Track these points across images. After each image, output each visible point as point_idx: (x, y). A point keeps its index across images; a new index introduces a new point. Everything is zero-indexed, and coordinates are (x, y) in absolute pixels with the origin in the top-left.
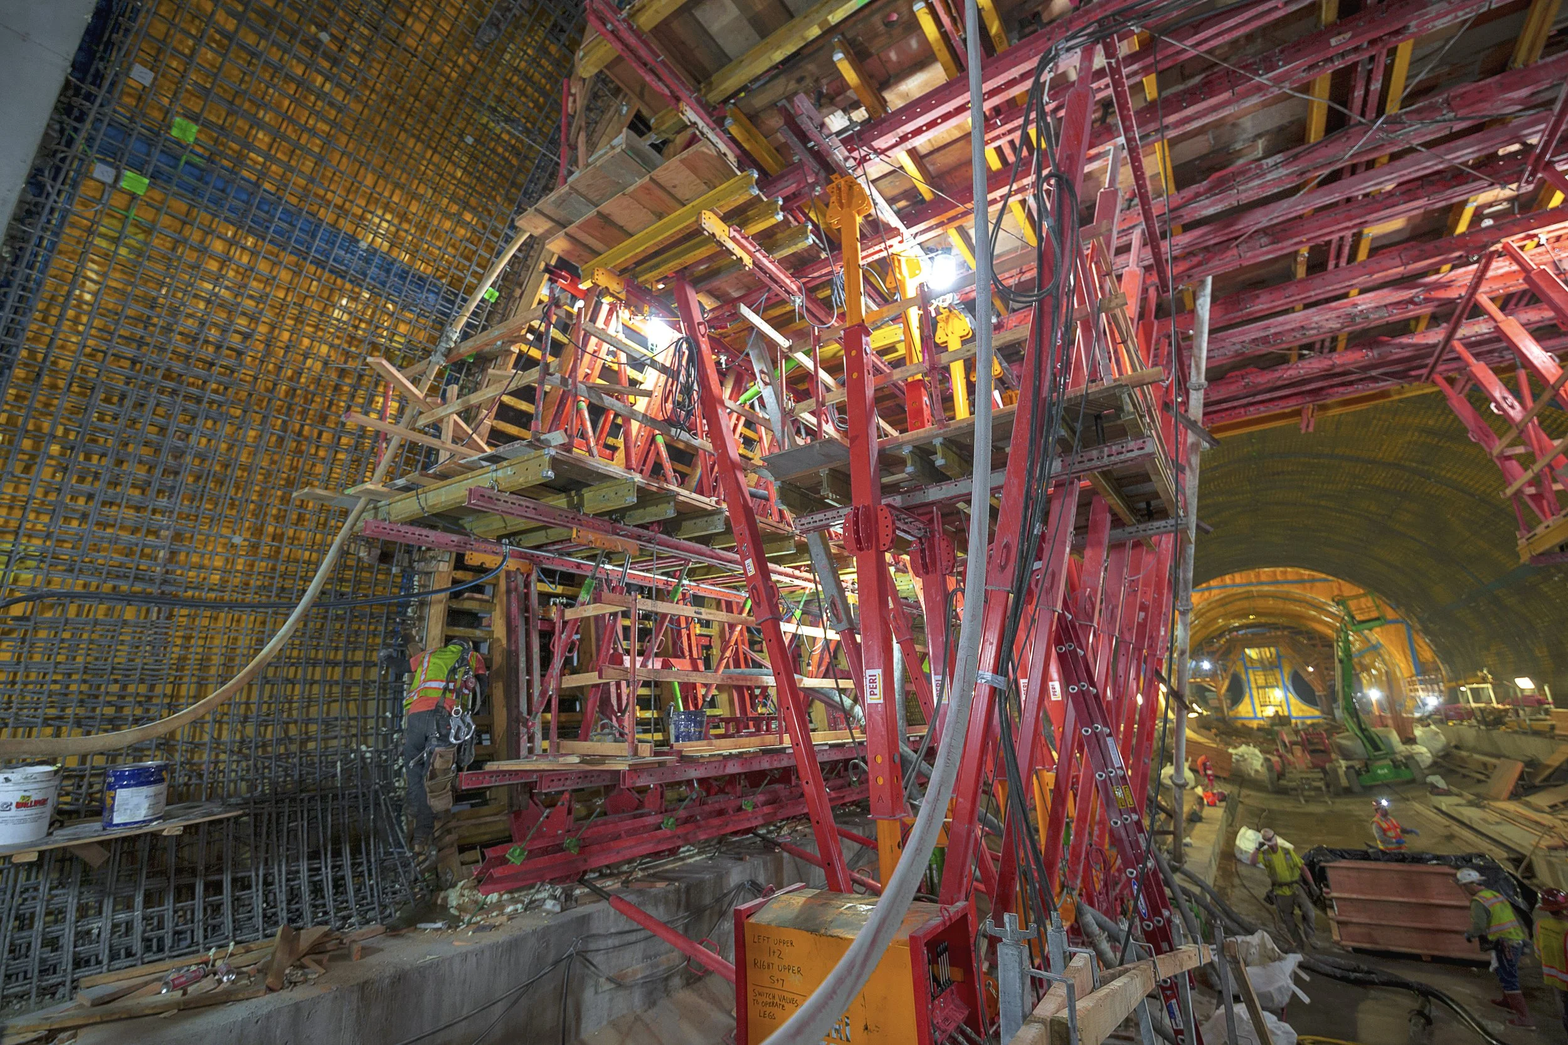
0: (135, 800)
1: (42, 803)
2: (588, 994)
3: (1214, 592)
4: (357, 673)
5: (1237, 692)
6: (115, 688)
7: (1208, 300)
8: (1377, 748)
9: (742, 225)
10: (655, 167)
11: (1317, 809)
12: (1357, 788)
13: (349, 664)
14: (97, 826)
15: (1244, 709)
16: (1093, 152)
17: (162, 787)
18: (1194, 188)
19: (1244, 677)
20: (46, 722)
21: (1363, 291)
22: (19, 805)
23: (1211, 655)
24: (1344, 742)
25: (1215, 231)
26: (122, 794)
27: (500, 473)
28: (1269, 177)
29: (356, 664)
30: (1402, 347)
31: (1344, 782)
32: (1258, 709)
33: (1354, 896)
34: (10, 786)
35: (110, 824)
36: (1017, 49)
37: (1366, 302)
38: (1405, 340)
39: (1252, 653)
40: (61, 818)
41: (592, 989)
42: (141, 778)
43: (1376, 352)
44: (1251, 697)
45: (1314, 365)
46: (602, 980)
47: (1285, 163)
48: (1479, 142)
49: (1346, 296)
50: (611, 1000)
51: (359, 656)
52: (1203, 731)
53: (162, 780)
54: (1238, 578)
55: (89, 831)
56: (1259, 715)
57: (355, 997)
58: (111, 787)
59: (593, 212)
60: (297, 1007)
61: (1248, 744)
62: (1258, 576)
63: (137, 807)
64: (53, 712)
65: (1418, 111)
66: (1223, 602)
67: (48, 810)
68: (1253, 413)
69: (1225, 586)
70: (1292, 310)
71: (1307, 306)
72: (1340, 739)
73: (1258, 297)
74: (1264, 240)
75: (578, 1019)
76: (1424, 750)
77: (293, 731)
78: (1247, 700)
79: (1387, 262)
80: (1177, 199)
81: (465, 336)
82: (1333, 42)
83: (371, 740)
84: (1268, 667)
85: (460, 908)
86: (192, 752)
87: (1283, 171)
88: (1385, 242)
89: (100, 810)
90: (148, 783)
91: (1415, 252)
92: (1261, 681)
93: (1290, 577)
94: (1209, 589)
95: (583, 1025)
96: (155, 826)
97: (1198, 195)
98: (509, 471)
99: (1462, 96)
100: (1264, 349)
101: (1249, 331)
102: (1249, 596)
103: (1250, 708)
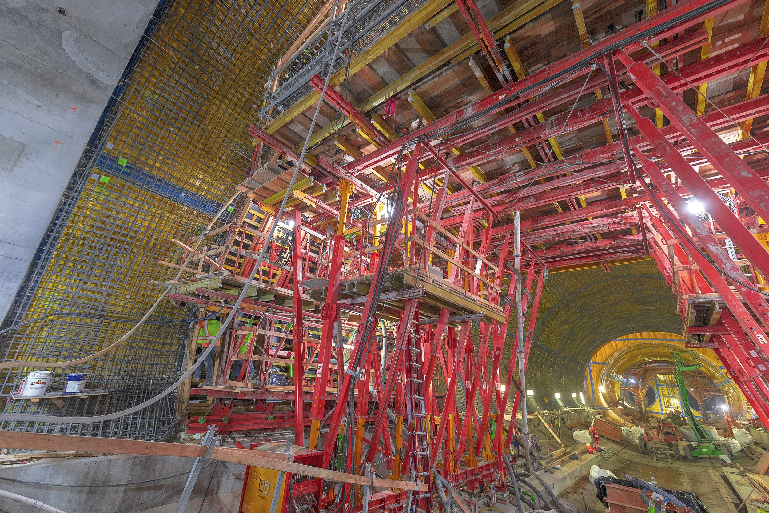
0: (73, 386)
1: (44, 383)
2: (224, 479)
3: (631, 342)
4: (167, 347)
5: (651, 397)
6: (79, 346)
7: (519, 220)
8: (703, 437)
9: (311, 194)
10: (279, 173)
11: (661, 465)
12: (690, 457)
13: (164, 344)
14: (61, 393)
15: (656, 407)
16: (439, 172)
17: (84, 382)
18: (492, 182)
19: (655, 389)
20: (54, 356)
21: (594, 218)
22: (37, 383)
23: (635, 375)
24: (684, 430)
25: (509, 196)
26: (70, 383)
27: (209, 283)
28: (518, 180)
29: (166, 344)
30: (628, 240)
31: (682, 452)
32: (664, 408)
33: (618, 503)
34: (35, 377)
35: (65, 393)
36: (398, 141)
37: (596, 223)
38: (629, 237)
39: (661, 377)
40: (51, 389)
41: (226, 478)
42: (77, 378)
43: (616, 242)
44: (660, 401)
45: (589, 245)
46: (230, 474)
47: (524, 175)
48: (606, 169)
49: (587, 220)
50: (234, 483)
51: (168, 341)
52: (626, 417)
53: (84, 379)
54: (645, 335)
55: (58, 394)
56: (664, 412)
57: (132, 461)
58: (67, 380)
59: (261, 186)
60: (111, 461)
61: (637, 426)
62: (655, 335)
63: (74, 387)
64: (57, 353)
65: (571, 159)
66: (637, 347)
67: (46, 385)
68: (571, 263)
69: (637, 339)
70: (565, 224)
71: (572, 223)
72: (683, 429)
73: (545, 218)
74: (533, 199)
75: (218, 488)
76: (736, 442)
77: (139, 367)
78: (657, 402)
79: (596, 209)
80: (487, 185)
81: (212, 229)
82: (516, 140)
83: (168, 373)
84: (670, 385)
85: (184, 439)
86: (102, 371)
87: (523, 178)
88: (597, 199)
89: (62, 388)
90: (79, 380)
91: (607, 205)
92: (666, 393)
93: (674, 338)
94: (628, 339)
95: (220, 491)
96: (79, 395)
97: (494, 184)
98: (211, 282)
99: (587, 154)
100: (557, 239)
101: (549, 231)
102: (651, 345)
103: (659, 408)
